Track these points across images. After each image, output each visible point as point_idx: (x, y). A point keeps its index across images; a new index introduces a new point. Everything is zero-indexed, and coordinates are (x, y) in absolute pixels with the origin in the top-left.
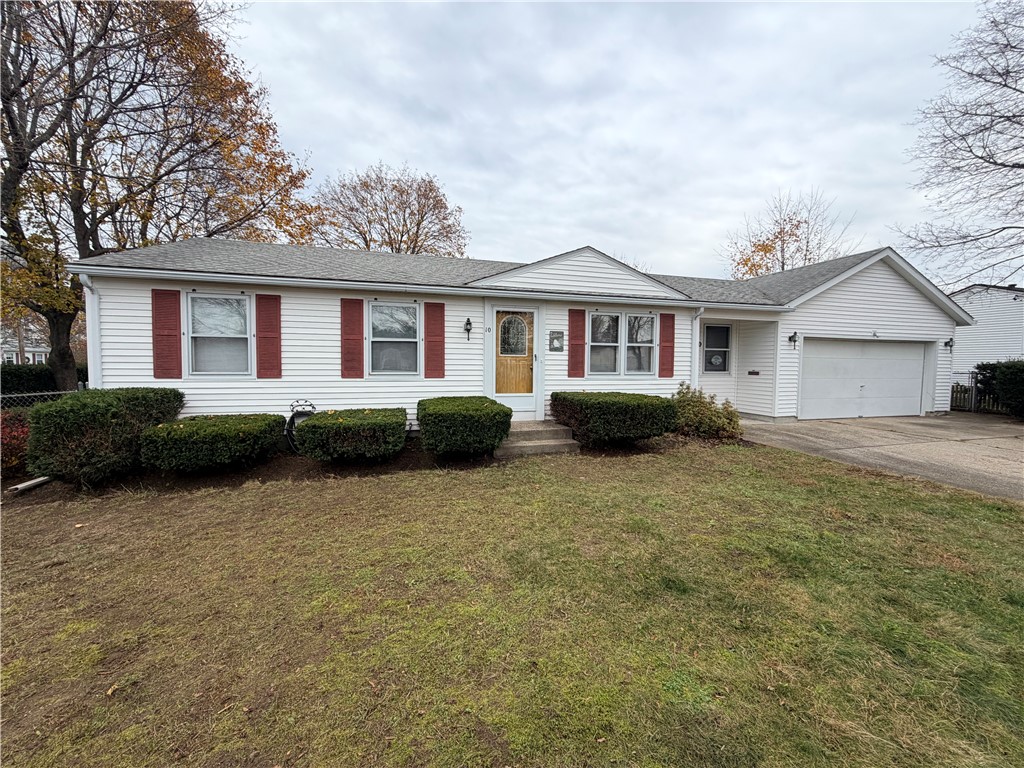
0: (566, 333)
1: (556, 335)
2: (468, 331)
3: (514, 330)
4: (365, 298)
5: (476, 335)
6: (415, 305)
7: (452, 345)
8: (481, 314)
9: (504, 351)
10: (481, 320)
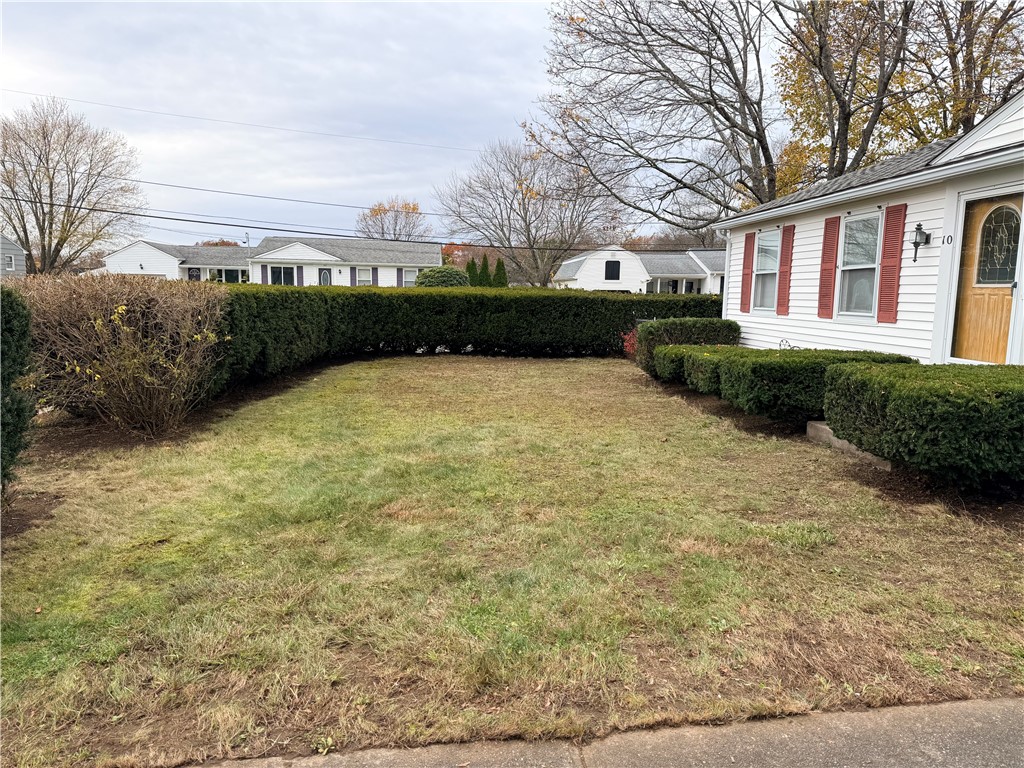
2: (916, 245)
3: (1003, 235)
4: (842, 214)
5: (932, 252)
6: (879, 214)
7: (908, 270)
8: (941, 214)
9: (985, 276)
10: (940, 223)
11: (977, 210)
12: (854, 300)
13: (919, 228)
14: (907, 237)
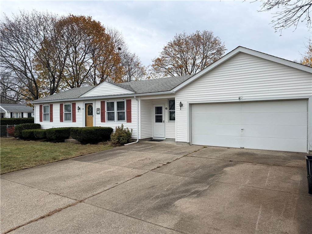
0: (100, 109)
1: (98, 109)
2: (78, 110)
3: (90, 109)
4: (63, 103)
5: (81, 111)
6: (71, 104)
7: (77, 113)
8: (82, 105)
9: (89, 114)
10: (82, 106)
11: (87, 105)
12: (67, 118)
13: (78, 107)
14: (76, 108)
